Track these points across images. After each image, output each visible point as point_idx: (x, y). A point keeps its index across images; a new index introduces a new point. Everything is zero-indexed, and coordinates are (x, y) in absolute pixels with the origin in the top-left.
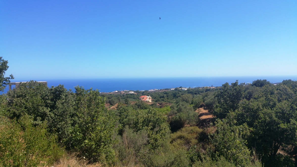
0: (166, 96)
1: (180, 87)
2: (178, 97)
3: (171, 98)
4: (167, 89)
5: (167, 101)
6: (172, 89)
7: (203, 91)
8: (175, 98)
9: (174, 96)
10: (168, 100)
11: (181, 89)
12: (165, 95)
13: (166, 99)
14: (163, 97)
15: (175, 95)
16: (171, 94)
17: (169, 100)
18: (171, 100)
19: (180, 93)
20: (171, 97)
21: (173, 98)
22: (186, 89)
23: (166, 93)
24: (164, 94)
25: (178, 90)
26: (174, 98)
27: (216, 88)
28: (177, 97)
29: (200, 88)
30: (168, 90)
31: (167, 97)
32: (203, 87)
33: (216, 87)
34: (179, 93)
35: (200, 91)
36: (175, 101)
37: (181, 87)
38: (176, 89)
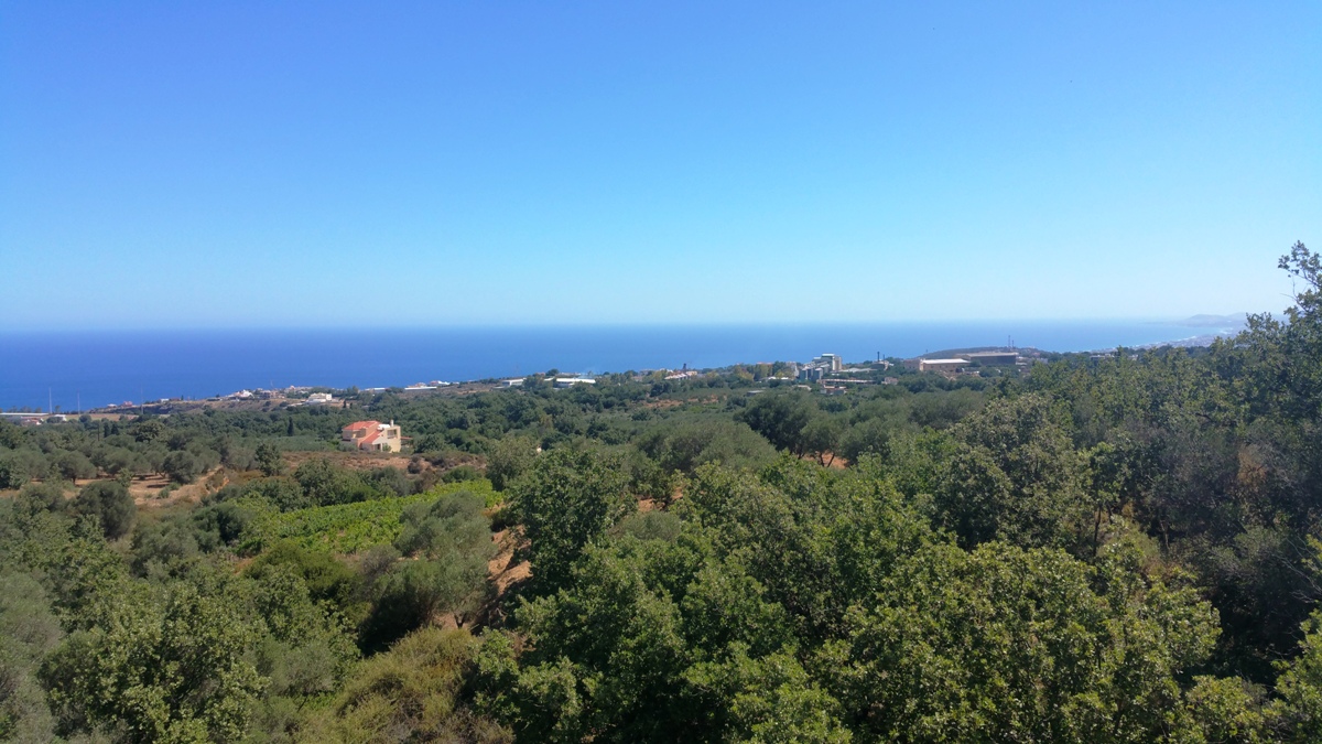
1: (550, 374)
2: (529, 425)
3: (498, 427)
4: (491, 381)
6: (511, 382)
7: (641, 393)
9: (510, 418)
10: (480, 438)
11: (554, 381)
12: (472, 414)
13: (473, 434)
14: (461, 424)
15: (517, 412)
16: (500, 409)
17: (485, 439)
20: (495, 425)
21: (506, 426)
22: (573, 382)
23: (479, 405)
24: (470, 406)
25: (541, 384)
27: (701, 376)
28: (526, 423)
30: (491, 387)
31: (481, 422)
33: (704, 372)
34: (534, 405)
35: (630, 393)
38: (530, 383)
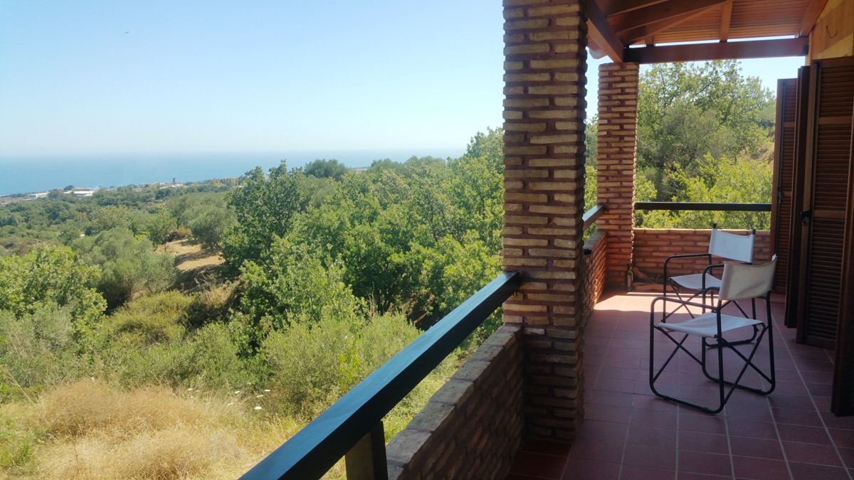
0: (22, 218)
1: (66, 189)
2: (68, 220)
3: (42, 224)
4: (19, 196)
5: (28, 234)
7: (148, 198)
8: (54, 222)
9: (50, 218)
10: (30, 231)
12: (17, 216)
13: (23, 229)
14: (11, 222)
15: (54, 213)
16: (39, 212)
17: (35, 232)
18: (43, 229)
19: (71, 205)
20: (39, 222)
21: (48, 222)
22: (90, 193)
23: (20, 209)
24: (13, 211)
25: (62, 196)
26: (51, 223)
27: (186, 187)
28: (64, 220)
29: (135, 187)
30: (22, 199)
31: (27, 221)
32: (147, 186)
33: (187, 184)
34: (67, 208)
35: (138, 198)
36: (58, 233)
37: (69, 188)
38: (53, 195)
